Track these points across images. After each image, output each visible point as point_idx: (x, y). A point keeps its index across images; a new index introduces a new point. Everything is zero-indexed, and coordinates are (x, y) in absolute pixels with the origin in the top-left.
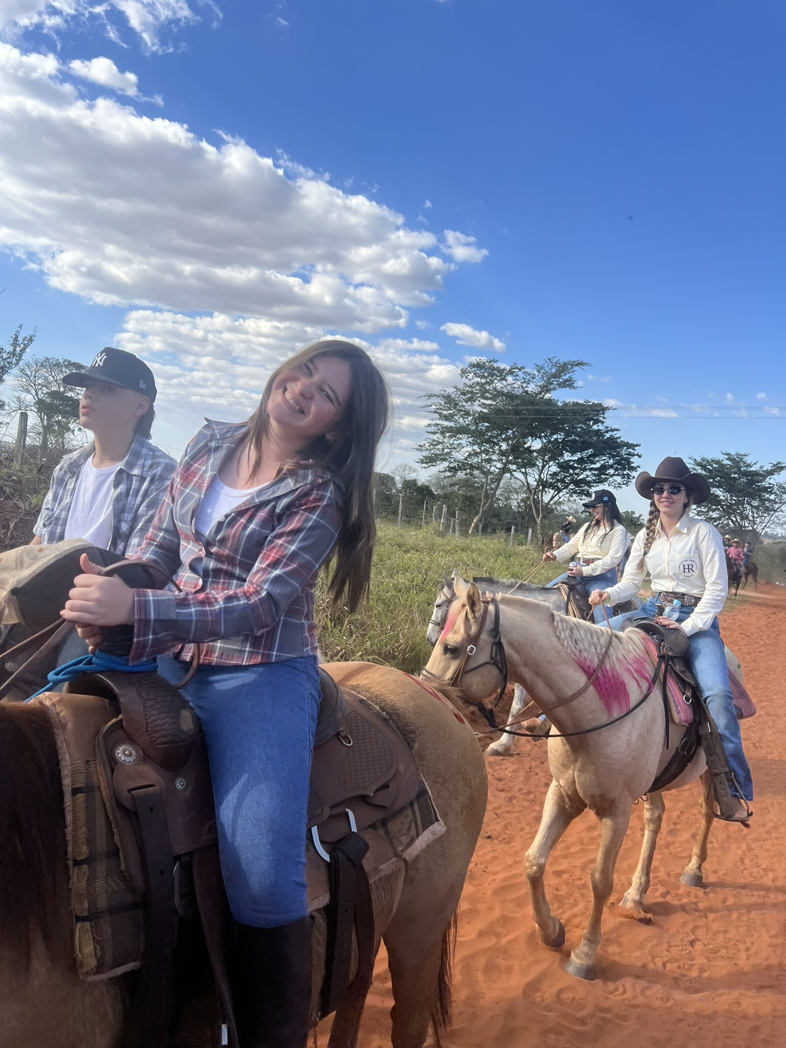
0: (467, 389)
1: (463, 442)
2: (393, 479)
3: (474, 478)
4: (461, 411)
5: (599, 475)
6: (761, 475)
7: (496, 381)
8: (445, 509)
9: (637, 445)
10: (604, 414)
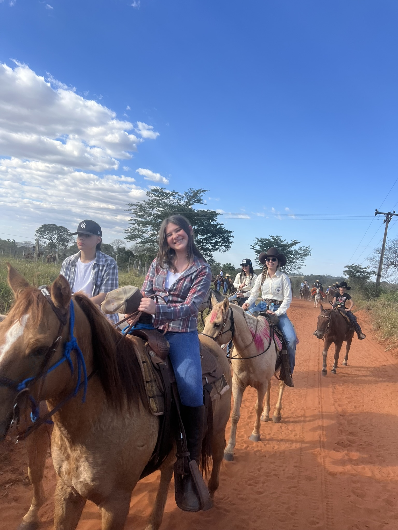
0: (150, 202)
1: (149, 228)
2: (112, 247)
3: (155, 247)
4: (147, 213)
5: (215, 246)
6: (287, 246)
7: (164, 199)
8: (140, 263)
9: (232, 232)
10: (216, 217)
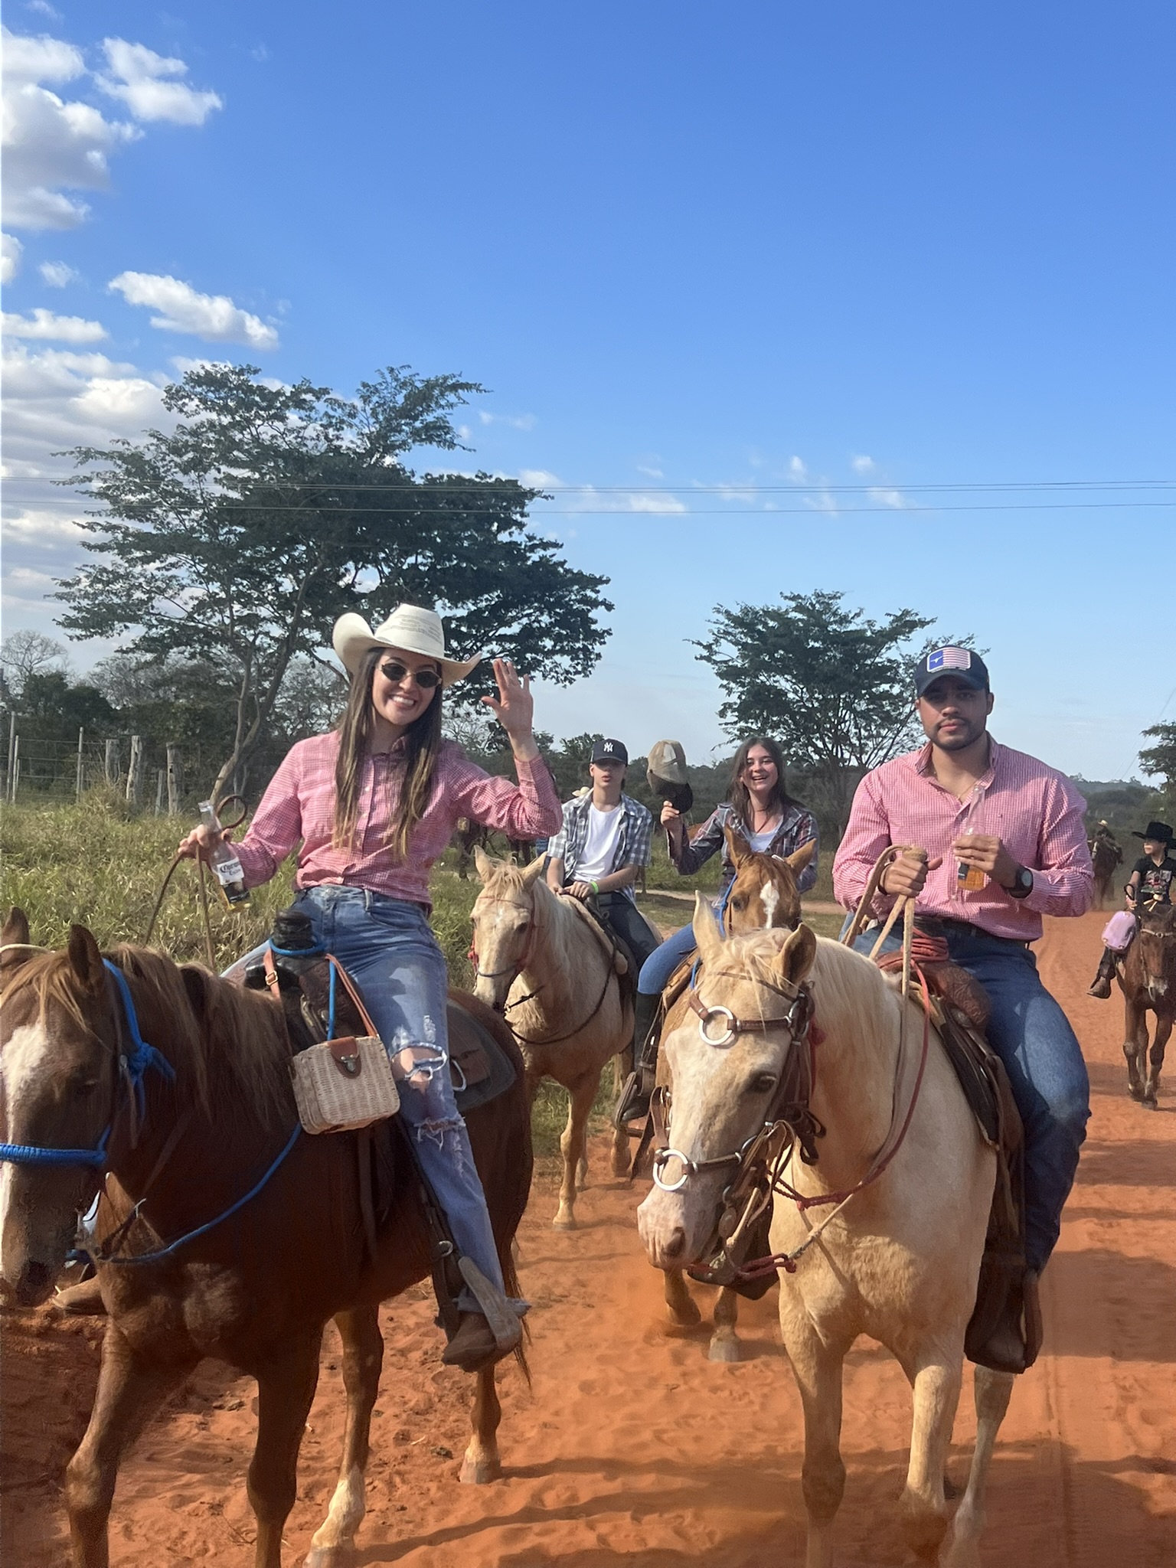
0: (185, 437)
3: (217, 665)
4: (173, 494)
5: (519, 653)
6: (868, 640)
7: (258, 422)
8: (135, 748)
10: (523, 505)
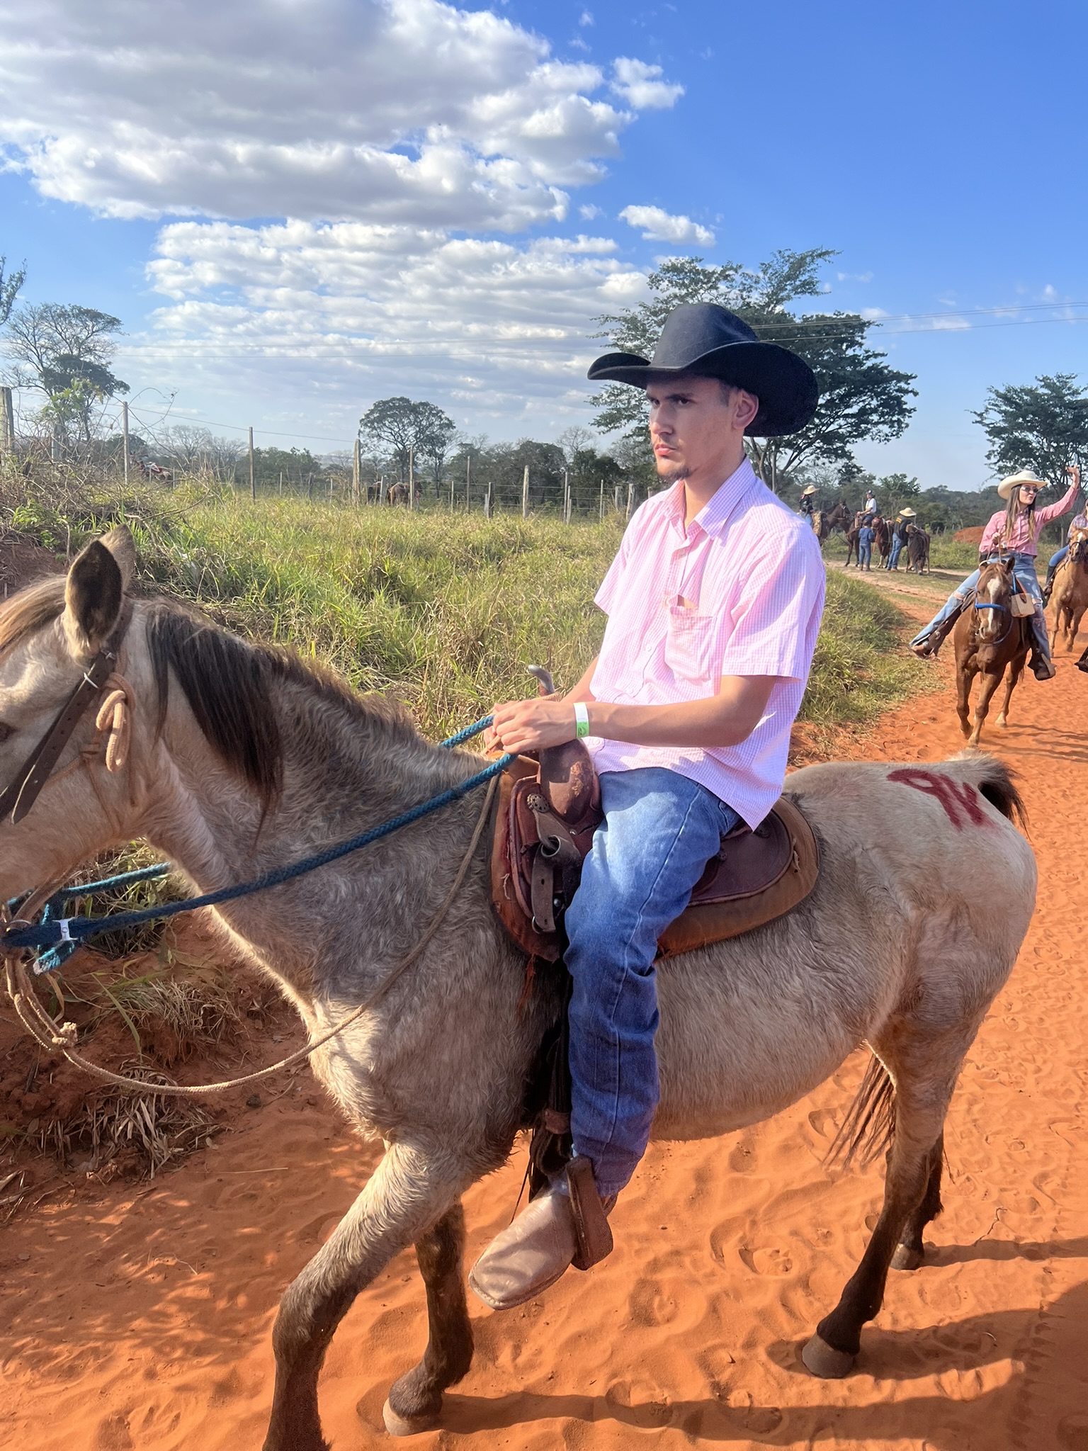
0: (660, 305)
2: (560, 451)
5: (857, 425)
7: (702, 291)
8: (631, 491)
9: (911, 377)
